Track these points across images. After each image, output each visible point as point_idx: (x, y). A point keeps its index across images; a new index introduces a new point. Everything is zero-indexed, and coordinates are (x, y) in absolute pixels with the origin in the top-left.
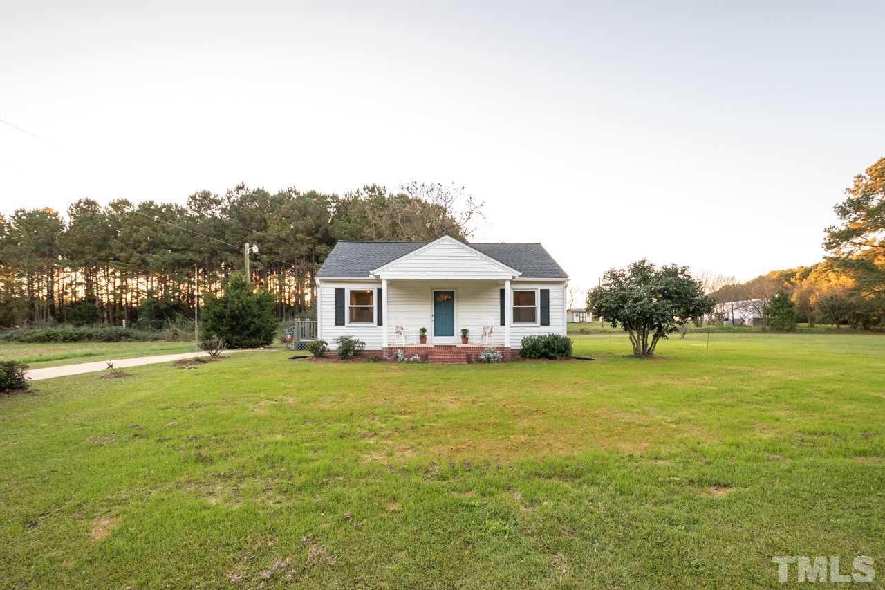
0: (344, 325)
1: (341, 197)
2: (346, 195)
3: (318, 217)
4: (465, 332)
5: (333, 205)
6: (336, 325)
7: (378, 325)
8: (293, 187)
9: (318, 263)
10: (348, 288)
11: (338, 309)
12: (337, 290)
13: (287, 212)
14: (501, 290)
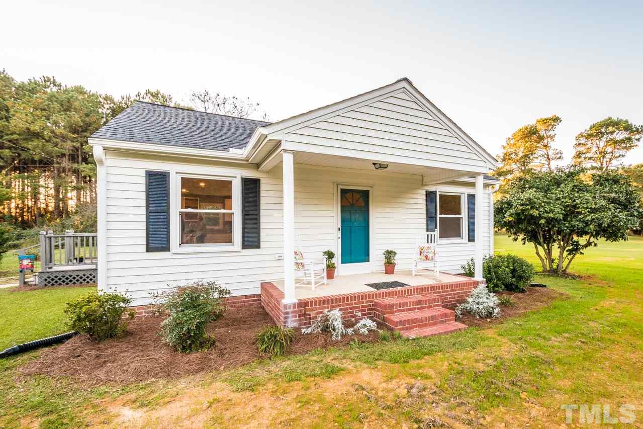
0: (167, 249)
1: (117, 99)
2: (123, 98)
3: (87, 115)
4: (390, 255)
5: (106, 106)
6: (149, 250)
7: (245, 246)
8: (51, 78)
9: (87, 164)
10: (176, 173)
11: (153, 215)
12: (150, 175)
13: (42, 103)
14: (426, 191)
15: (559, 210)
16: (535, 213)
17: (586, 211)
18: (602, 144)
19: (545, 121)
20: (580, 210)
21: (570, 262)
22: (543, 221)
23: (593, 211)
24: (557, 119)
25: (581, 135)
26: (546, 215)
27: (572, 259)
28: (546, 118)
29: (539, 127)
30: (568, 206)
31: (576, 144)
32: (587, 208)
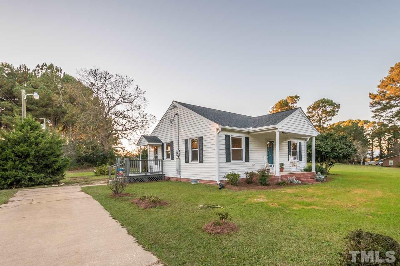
0: (230, 162)
6: (226, 161)
7: (246, 161)
10: (231, 136)
11: (227, 150)
12: (226, 137)
14: (288, 142)
15: (329, 149)
16: (321, 150)
17: (339, 149)
18: (320, 113)
19: (291, 98)
20: (336, 149)
21: (330, 169)
22: (324, 153)
23: (341, 149)
24: (297, 97)
25: (310, 107)
26: (325, 150)
27: (330, 168)
28: (292, 96)
29: (288, 101)
30: (331, 147)
31: (307, 112)
32: (339, 148)
